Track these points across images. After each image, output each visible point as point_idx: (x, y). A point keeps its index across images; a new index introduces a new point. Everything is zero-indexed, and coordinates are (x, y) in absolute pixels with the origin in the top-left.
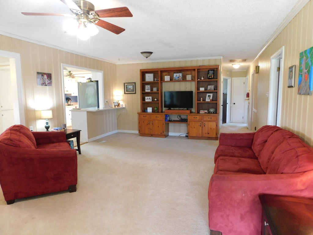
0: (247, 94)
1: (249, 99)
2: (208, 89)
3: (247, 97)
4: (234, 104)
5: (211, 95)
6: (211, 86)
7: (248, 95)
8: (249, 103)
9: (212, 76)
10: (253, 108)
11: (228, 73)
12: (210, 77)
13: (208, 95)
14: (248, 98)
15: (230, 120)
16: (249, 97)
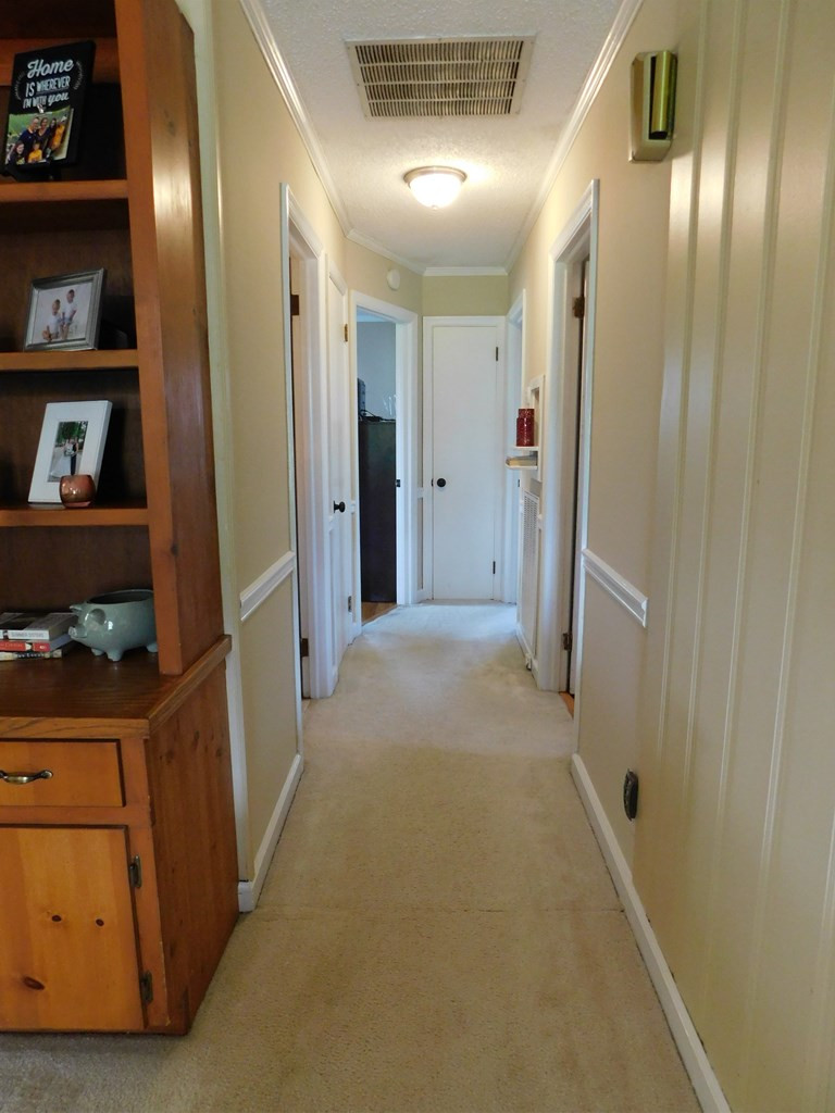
0: (520, 422)
1: (535, 454)
2: (33, 337)
3: (520, 443)
4: (441, 483)
5: (94, 415)
6: (61, 293)
7: (526, 428)
8: (536, 487)
9: (51, 131)
10: (583, 545)
11: (392, 278)
12: (36, 155)
13: (57, 413)
14: (525, 450)
15: (421, 585)
16: (531, 444)
